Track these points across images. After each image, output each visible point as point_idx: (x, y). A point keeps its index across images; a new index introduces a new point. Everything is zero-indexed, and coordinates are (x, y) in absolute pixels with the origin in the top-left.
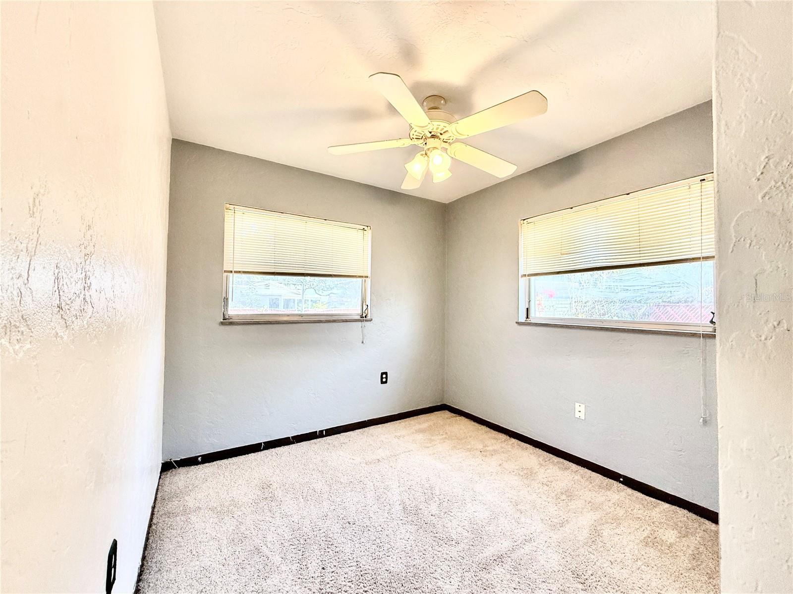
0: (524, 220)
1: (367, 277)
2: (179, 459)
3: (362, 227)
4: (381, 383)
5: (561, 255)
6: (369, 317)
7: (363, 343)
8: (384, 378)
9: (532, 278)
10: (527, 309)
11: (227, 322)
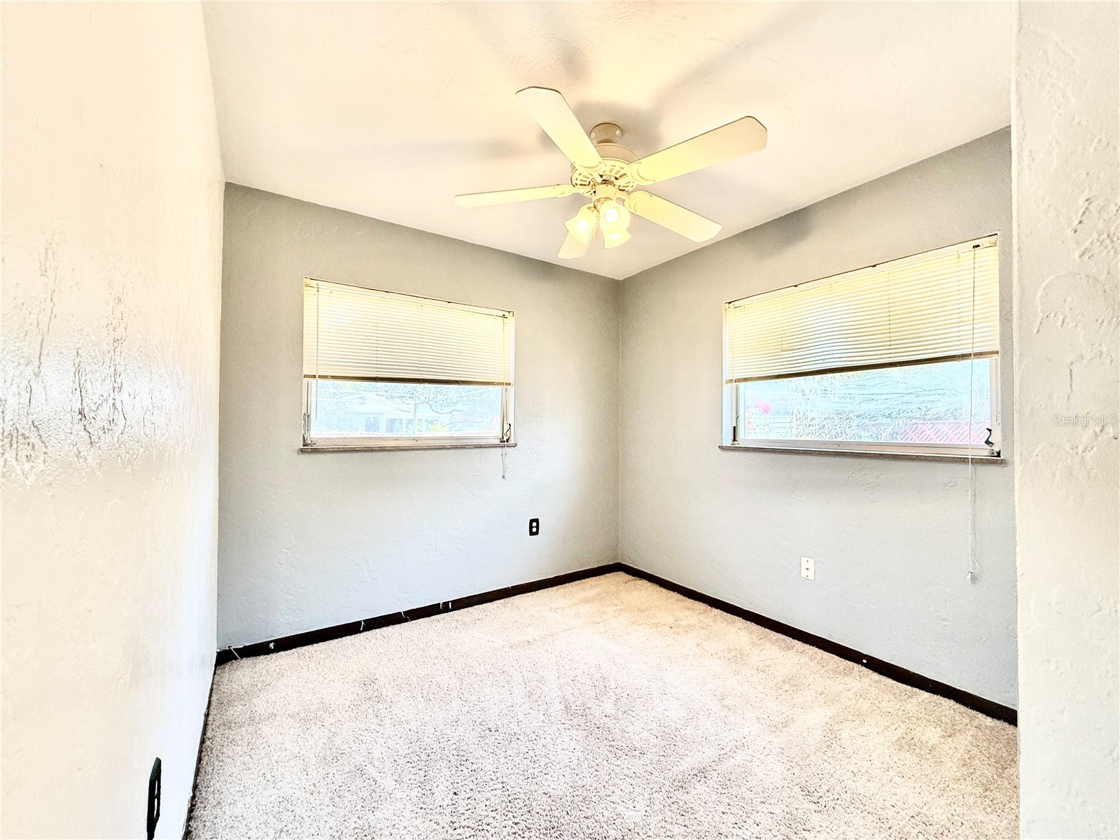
0: (730, 303)
1: (510, 384)
2: (242, 647)
3: (501, 313)
4: (530, 535)
5: (782, 351)
6: (512, 441)
7: (503, 477)
8: (534, 527)
9: (742, 385)
10: (735, 427)
11: (308, 449)
